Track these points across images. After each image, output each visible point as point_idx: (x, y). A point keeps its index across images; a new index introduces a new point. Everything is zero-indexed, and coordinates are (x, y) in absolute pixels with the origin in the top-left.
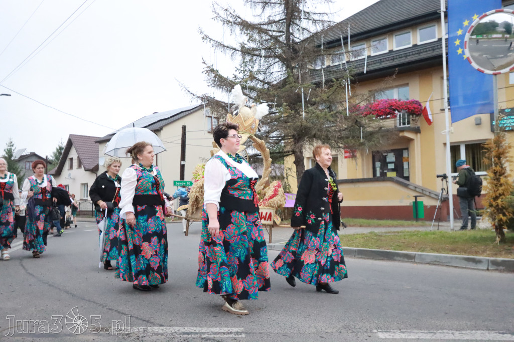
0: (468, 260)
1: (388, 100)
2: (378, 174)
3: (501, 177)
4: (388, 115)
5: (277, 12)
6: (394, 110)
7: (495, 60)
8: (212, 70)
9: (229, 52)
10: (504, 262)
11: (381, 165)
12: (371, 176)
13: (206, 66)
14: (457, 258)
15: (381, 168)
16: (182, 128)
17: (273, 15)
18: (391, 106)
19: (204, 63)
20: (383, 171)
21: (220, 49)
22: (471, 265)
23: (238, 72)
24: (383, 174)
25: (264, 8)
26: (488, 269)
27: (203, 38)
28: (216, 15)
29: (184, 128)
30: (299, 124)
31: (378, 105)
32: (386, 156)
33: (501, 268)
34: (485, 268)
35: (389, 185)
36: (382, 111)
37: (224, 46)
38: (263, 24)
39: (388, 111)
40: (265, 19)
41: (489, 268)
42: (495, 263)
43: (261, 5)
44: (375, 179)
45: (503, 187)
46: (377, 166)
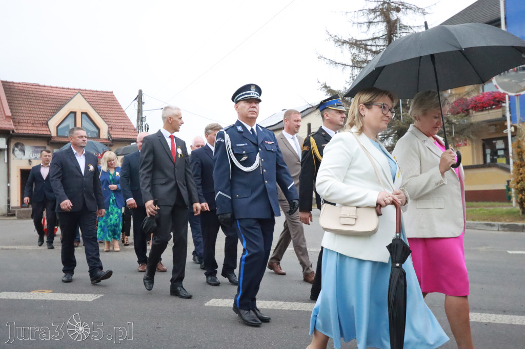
0: (487, 225)
1: (493, 92)
2: (488, 160)
3: (521, 169)
4: (493, 105)
5: (380, 29)
6: (499, 102)
7: (522, 83)
8: (326, 87)
9: (341, 67)
10: (508, 225)
11: (491, 152)
12: (481, 162)
13: (320, 84)
14: (480, 224)
15: (491, 155)
16: (308, 125)
17: (377, 32)
18: (495, 98)
19: (319, 82)
20: (493, 157)
21: (333, 65)
22: (489, 228)
23: (348, 84)
24: (493, 160)
25: (368, 27)
26: (498, 230)
27: (319, 58)
28: (329, 36)
29: (309, 125)
30: (397, 125)
31: (483, 97)
32: (495, 143)
33: (506, 229)
34: (497, 229)
35: (494, 171)
36: (487, 103)
37: (336, 63)
38: (368, 40)
39: (492, 103)
40: (370, 37)
41: (500, 229)
42: (503, 226)
43: (366, 25)
44: (485, 165)
45: (522, 176)
46: (487, 153)
